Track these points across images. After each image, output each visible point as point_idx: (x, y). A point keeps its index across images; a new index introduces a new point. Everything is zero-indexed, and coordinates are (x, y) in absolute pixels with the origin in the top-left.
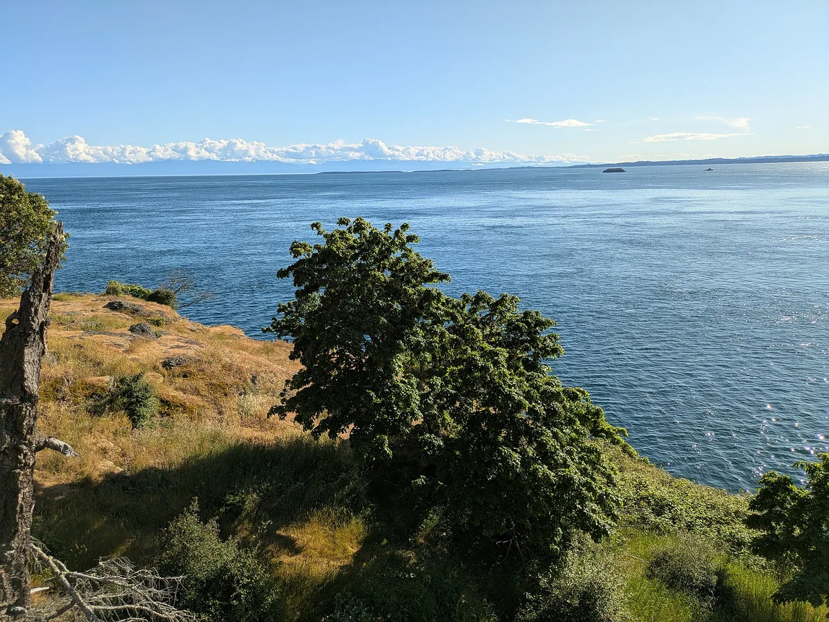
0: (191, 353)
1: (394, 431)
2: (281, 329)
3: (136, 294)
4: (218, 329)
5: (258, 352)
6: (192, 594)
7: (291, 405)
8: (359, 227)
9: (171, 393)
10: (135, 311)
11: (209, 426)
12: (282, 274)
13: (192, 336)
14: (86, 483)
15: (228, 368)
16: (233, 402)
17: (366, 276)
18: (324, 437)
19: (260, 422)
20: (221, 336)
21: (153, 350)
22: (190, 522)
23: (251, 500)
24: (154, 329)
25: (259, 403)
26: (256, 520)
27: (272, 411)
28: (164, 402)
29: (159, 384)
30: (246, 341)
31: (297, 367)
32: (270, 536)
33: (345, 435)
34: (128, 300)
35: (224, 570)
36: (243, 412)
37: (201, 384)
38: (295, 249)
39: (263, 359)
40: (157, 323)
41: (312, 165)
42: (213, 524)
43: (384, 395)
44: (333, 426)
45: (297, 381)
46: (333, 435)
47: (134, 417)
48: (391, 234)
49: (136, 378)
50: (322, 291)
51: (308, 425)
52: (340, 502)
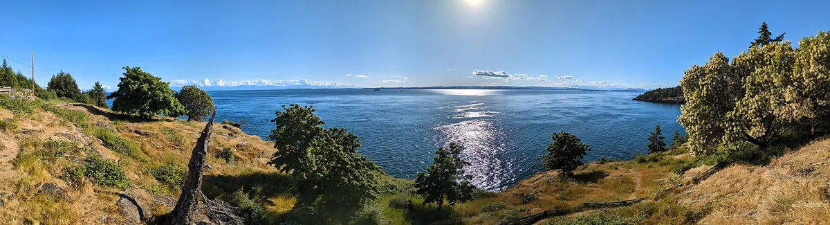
0: (244, 143)
1: (307, 171)
2: (272, 138)
3: (230, 124)
4: (253, 136)
5: (264, 145)
6: (239, 212)
7: (274, 162)
8: (297, 107)
9: (238, 154)
10: (230, 129)
11: (248, 166)
12: (273, 121)
13: (245, 138)
14: (213, 176)
15: (255, 149)
16: (256, 159)
17: (299, 122)
18: (284, 172)
19: (264, 166)
20: (253, 139)
21: (234, 141)
22: (241, 193)
23: (259, 189)
24: (235, 135)
25: (264, 160)
26: (261, 195)
27: (267, 164)
28: (236, 157)
29: (235, 152)
30: (261, 141)
31: (276, 150)
32: (265, 200)
33: (291, 172)
34: (228, 126)
35: (250, 207)
36: (258, 162)
37: (247, 153)
38: (277, 113)
39: (266, 147)
40: (236, 133)
41: (284, 87)
42: (247, 195)
43: (304, 160)
44: (287, 169)
45: (276, 155)
46: (287, 172)
47: (227, 160)
48: (307, 109)
49: (229, 149)
50: (285, 127)
51: (279, 169)
52: (289, 192)
